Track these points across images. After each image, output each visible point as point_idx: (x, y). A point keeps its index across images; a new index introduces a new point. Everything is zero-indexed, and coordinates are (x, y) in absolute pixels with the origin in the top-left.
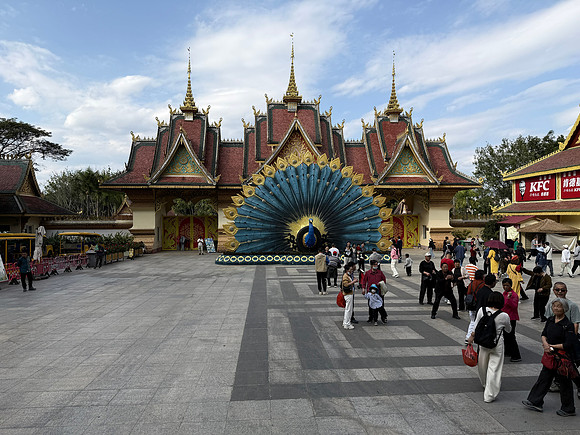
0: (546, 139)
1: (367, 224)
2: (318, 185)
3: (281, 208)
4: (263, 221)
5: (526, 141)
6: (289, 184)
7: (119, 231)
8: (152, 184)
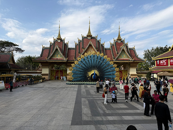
0: (165, 47)
1: (111, 72)
2: (97, 61)
3: (86, 67)
4: (80, 71)
5: (159, 48)
6: (88, 61)
7: (38, 74)
8: (48, 60)
